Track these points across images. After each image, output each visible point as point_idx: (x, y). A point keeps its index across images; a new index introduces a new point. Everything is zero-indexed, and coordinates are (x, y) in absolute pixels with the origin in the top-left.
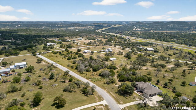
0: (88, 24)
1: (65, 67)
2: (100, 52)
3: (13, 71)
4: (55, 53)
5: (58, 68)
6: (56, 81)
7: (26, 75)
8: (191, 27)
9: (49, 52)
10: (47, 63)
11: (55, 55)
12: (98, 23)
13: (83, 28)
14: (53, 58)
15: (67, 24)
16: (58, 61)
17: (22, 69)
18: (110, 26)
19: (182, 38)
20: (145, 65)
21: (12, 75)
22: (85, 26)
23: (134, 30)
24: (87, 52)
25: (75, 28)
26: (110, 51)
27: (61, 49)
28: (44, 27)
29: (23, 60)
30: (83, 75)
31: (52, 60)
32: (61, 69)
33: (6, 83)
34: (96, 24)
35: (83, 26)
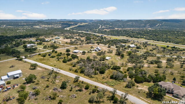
0: (53, 22)
1: (67, 71)
2: (90, 51)
3: (8, 83)
4: (44, 56)
5: (61, 73)
6: (71, 91)
7: (29, 87)
8: (146, 24)
9: (35, 54)
10: (44, 68)
11: (44, 58)
12: (64, 22)
13: (50, 26)
14: (45, 61)
15: (31, 23)
16: (55, 65)
17: (17, 79)
18: (76, 24)
19: (146, 35)
20: (142, 62)
21: (10, 88)
22: (52, 24)
23: (100, 27)
24: (77, 52)
25: (41, 27)
26: (100, 50)
27: (46, 51)
28: (4, 26)
29: (11, 67)
30: (94, 79)
31: (46, 64)
32: (65, 74)
33: (9, 101)
34: (62, 23)
35: (50, 25)
